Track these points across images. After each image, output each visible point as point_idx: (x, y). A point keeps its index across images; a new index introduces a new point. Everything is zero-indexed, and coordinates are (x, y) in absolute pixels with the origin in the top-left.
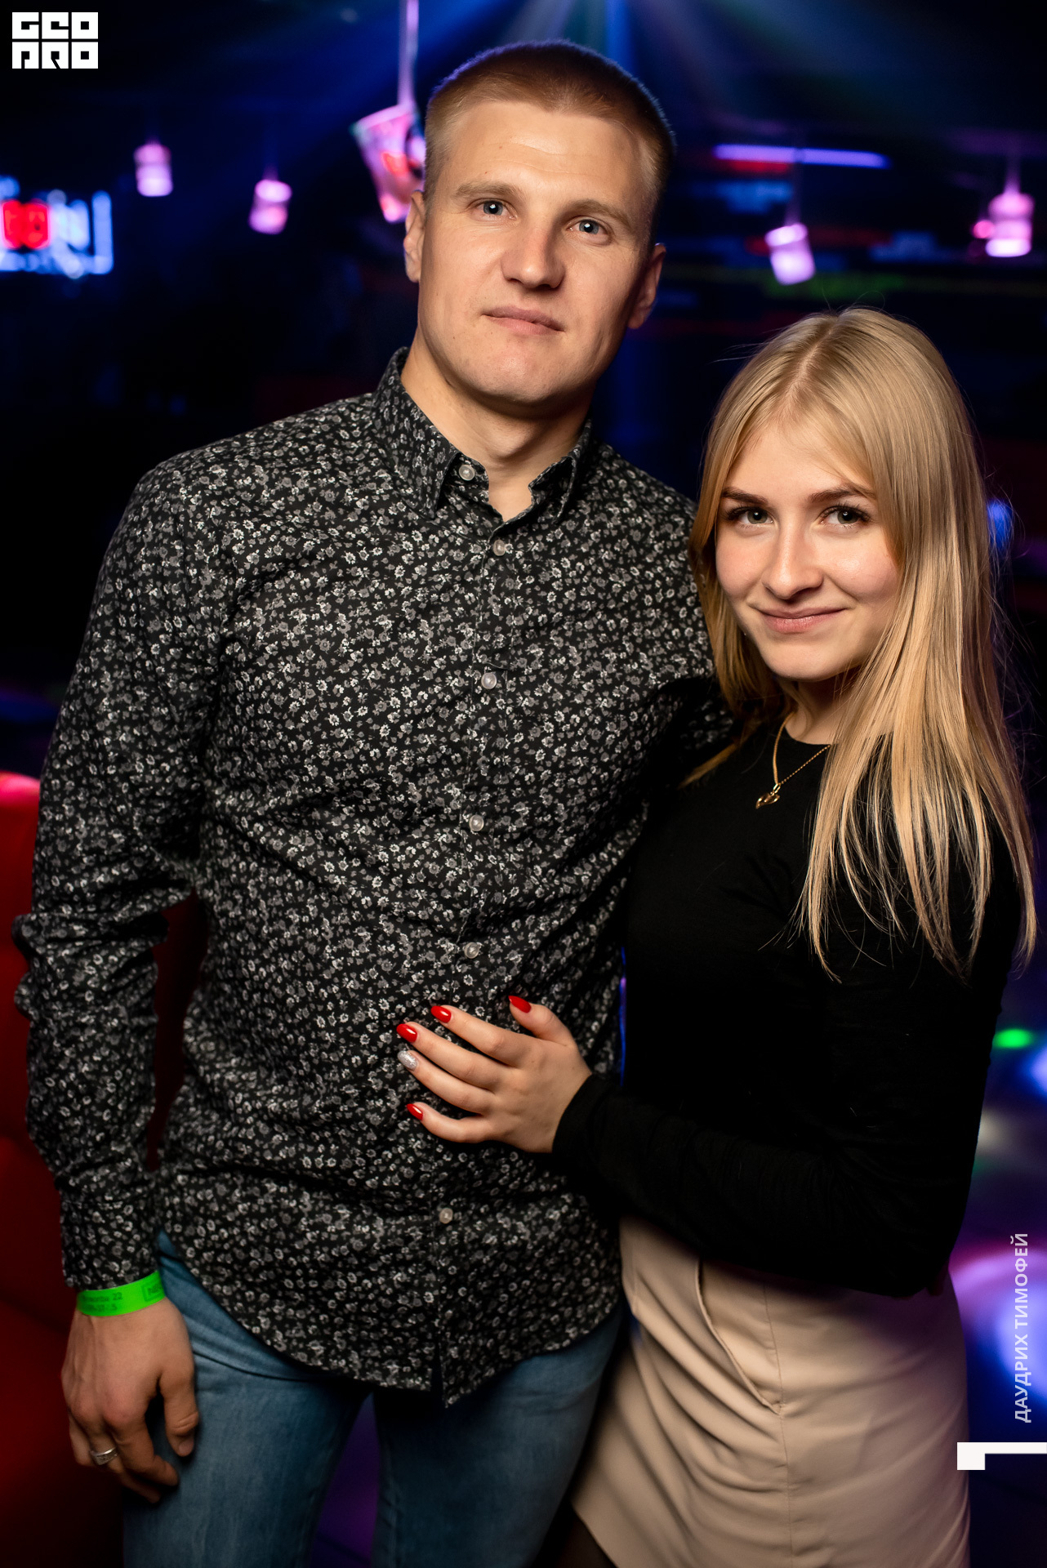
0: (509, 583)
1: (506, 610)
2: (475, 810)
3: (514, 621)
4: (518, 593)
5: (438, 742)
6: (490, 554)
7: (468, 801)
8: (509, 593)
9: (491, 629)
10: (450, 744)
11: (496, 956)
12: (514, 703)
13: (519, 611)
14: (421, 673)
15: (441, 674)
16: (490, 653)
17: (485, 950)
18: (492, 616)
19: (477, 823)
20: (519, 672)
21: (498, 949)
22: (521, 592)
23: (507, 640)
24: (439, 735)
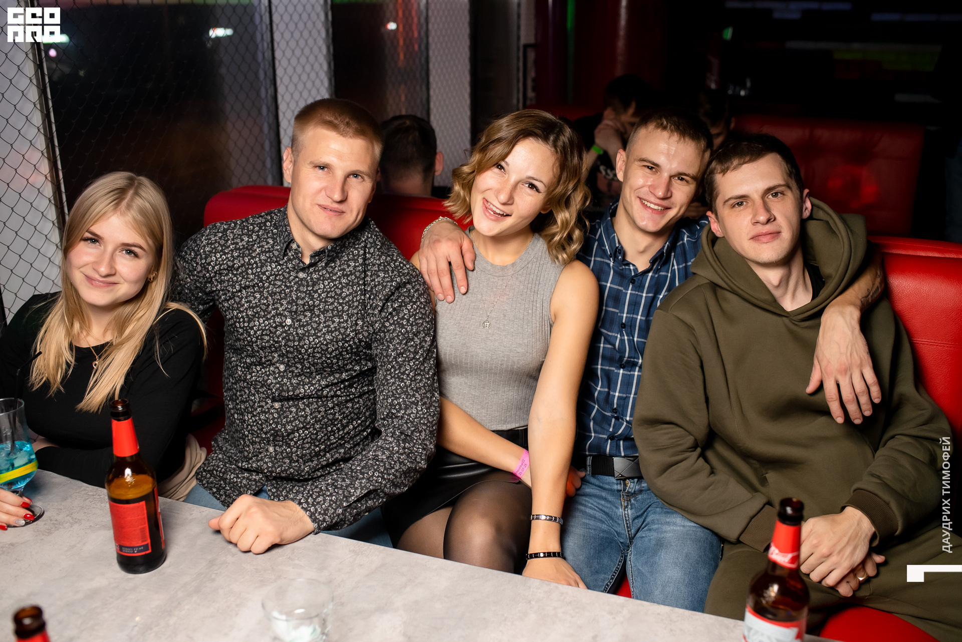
0: (301, 288)
1: (298, 298)
2: (282, 363)
3: (300, 302)
4: (304, 292)
5: (270, 339)
6: (297, 277)
7: (279, 360)
8: (300, 292)
9: (291, 304)
10: (274, 341)
11: (286, 408)
12: (296, 331)
13: (303, 299)
14: (267, 315)
15: (274, 316)
16: (291, 312)
17: (282, 406)
18: (292, 299)
19: (282, 368)
20: (300, 320)
21: (287, 405)
22: (305, 292)
23: (297, 309)
24: (270, 337)
